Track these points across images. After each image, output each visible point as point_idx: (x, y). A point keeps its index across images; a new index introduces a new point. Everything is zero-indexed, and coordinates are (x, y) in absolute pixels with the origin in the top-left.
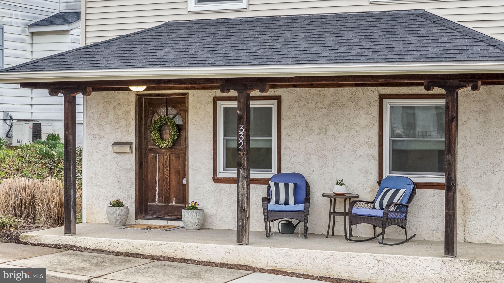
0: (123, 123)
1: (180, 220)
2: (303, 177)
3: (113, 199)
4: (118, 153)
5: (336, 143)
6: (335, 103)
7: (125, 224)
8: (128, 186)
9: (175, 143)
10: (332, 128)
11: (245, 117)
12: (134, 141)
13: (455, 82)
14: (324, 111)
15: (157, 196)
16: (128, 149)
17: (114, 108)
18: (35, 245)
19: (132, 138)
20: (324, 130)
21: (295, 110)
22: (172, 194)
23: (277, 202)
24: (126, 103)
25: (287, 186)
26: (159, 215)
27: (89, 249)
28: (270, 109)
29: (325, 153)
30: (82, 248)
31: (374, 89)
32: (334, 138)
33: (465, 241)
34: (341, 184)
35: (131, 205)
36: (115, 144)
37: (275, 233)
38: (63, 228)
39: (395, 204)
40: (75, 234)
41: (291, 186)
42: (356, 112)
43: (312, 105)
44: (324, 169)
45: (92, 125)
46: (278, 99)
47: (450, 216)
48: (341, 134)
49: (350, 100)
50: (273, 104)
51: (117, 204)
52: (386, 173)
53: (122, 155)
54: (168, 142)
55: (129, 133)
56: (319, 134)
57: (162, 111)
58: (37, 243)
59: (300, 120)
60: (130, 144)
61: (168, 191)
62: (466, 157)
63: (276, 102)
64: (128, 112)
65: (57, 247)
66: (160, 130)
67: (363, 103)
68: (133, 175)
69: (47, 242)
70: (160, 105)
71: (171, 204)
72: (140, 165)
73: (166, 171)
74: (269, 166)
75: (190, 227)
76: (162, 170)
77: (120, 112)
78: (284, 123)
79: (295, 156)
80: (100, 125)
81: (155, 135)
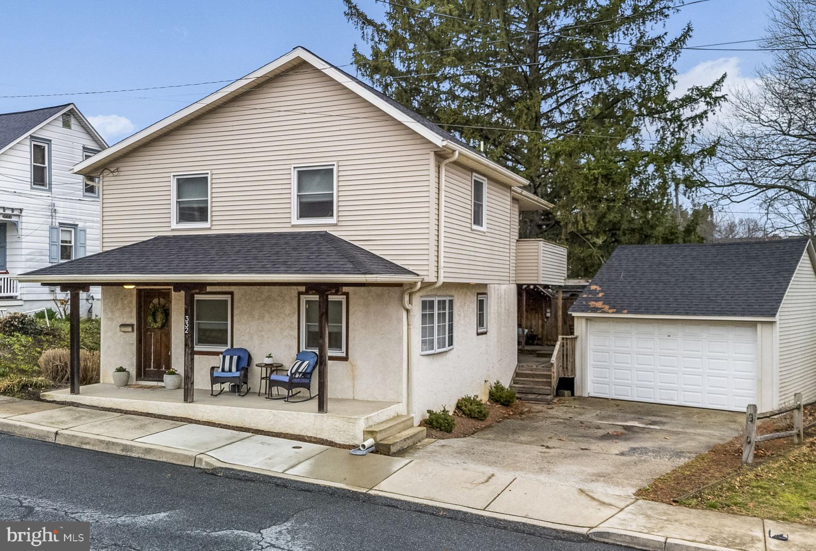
0: (128, 310)
1: (163, 381)
2: (247, 351)
3: (118, 367)
4: (124, 332)
5: (270, 326)
6: (269, 297)
7: (126, 384)
8: (131, 356)
9: (163, 326)
10: (267, 315)
11: (189, 310)
12: (135, 323)
13: (325, 287)
14: (262, 303)
15: (152, 364)
16: (130, 329)
17: (122, 299)
18: (50, 402)
19: (134, 321)
20: (262, 317)
21: (243, 302)
22: (163, 362)
23: (223, 370)
24: (129, 295)
25: (231, 358)
26: (153, 377)
27: (85, 405)
28: (227, 301)
29: (263, 333)
30: (80, 404)
31: (295, 287)
32: (268, 323)
33: (354, 399)
34: (270, 356)
35: (133, 371)
36: (122, 325)
37: (226, 392)
38: (69, 389)
39: (300, 373)
40: (78, 393)
41: (235, 358)
42: (283, 305)
43: (254, 299)
44: (261, 345)
45: (107, 311)
46: (232, 293)
47: (321, 383)
48: (273, 320)
49: (279, 295)
50: (228, 298)
51: (121, 370)
52: (303, 348)
53: (127, 333)
54: (159, 325)
55: (132, 318)
56: (258, 319)
57: (156, 301)
58: (51, 400)
59: (246, 309)
60: (132, 326)
61: (160, 360)
62: (355, 338)
63: (230, 296)
64: (131, 302)
65: (63, 404)
66: (154, 315)
67: (287, 298)
68: (134, 348)
69: (58, 400)
70: (154, 297)
71: (161, 370)
72: (139, 341)
73: (158, 345)
74: (225, 343)
75: (168, 387)
76: (155, 346)
77: (126, 302)
78: (235, 312)
79: (243, 335)
80: (112, 312)
81: (150, 319)
